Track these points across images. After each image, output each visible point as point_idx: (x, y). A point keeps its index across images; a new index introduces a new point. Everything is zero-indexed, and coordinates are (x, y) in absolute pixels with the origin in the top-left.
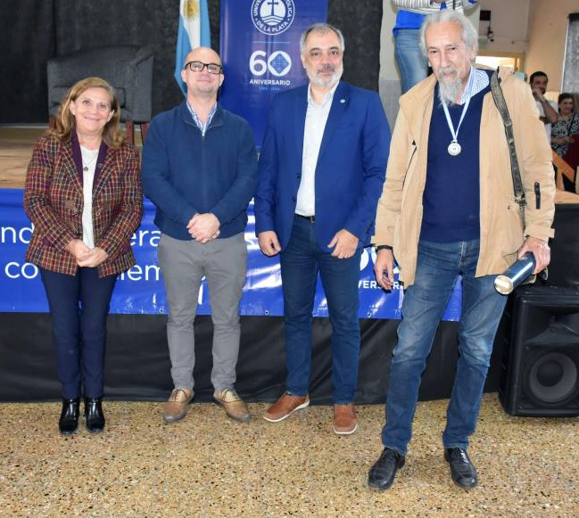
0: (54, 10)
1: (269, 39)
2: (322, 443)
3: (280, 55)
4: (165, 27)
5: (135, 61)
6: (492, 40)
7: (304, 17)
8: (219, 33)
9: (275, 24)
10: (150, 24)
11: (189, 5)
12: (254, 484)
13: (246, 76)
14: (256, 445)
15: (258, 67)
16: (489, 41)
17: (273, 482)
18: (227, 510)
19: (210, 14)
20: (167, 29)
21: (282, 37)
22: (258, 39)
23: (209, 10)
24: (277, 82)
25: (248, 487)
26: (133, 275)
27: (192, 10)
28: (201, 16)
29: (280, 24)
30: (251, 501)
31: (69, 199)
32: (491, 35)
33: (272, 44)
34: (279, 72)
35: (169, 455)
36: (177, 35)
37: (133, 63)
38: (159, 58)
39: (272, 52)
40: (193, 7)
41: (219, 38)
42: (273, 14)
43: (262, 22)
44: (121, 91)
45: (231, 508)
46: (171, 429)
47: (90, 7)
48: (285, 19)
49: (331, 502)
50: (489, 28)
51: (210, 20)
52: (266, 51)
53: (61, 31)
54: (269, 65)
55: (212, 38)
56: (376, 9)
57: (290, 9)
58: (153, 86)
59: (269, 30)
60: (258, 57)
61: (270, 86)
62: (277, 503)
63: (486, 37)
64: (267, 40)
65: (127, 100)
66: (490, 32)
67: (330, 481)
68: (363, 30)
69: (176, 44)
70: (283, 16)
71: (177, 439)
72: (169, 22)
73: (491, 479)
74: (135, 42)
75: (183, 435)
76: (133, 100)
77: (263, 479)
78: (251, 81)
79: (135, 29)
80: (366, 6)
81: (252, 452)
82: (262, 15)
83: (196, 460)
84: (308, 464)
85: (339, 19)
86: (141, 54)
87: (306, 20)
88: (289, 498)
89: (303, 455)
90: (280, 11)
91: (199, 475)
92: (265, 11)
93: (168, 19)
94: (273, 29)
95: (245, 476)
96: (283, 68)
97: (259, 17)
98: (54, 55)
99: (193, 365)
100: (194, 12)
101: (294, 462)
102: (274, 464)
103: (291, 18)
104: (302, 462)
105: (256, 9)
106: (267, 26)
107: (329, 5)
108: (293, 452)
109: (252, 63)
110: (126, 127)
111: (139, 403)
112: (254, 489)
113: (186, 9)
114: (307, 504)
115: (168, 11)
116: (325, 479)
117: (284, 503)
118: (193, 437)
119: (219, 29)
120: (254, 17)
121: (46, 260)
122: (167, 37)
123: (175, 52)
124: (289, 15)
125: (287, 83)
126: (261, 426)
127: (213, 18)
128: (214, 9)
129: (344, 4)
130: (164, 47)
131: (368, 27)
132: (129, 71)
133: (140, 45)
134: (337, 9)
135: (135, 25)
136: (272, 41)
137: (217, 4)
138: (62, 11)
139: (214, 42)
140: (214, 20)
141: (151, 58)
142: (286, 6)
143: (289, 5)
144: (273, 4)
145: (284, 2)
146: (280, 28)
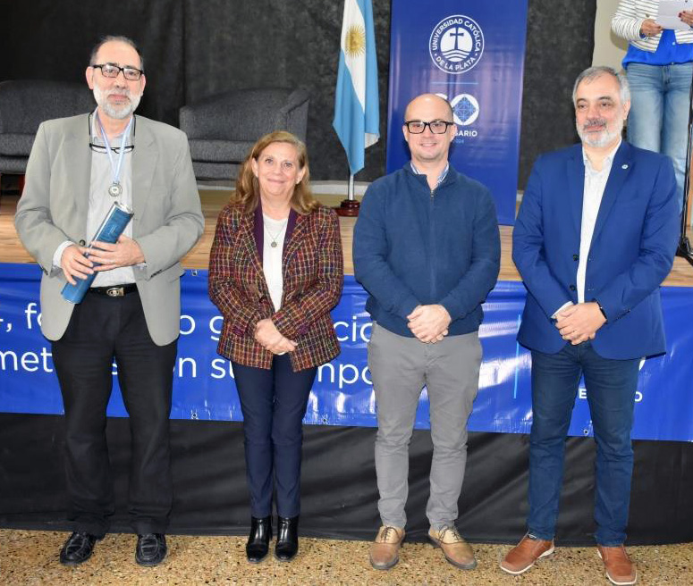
0: (184, 42)
1: (452, 79)
3: (464, 99)
4: (320, 63)
7: (496, 51)
8: (388, 71)
9: (460, 60)
10: (301, 59)
11: (352, 38)
19: (377, 47)
20: (322, 66)
21: (468, 76)
22: (437, 80)
23: (377, 42)
24: (461, 134)
27: (355, 43)
28: (367, 52)
29: (465, 60)
31: (250, 283)
33: (454, 86)
34: (464, 120)
36: (336, 73)
37: (283, 110)
38: (313, 102)
39: (454, 97)
40: (357, 41)
42: (456, 48)
43: (443, 57)
48: (472, 53)
51: (379, 55)
52: (448, 95)
53: (192, 68)
55: (380, 77)
56: (586, 40)
57: (478, 42)
59: (451, 67)
68: (570, 66)
69: (335, 84)
70: (470, 50)
72: (326, 58)
74: (284, 83)
79: (283, 66)
80: (573, 36)
82: (443, 49)
85: (540, 52)
86: (294, 98)
87: (501, 55)
90: (466, 43)
92: (447, 43)
93: (325, 53)
94: (457, 67)
96: (469, 115)
97: (439, 51)
98: (184, 102)
99: (406, 497)
100: (358, 46)
103: (479, 52)
105: (435, 42)
106: (450, 63)
107: (528, 34)
113: (349, 43)
115: (324, 43)
119: (389, 65)
120: (433, 52)
121: (237, 354)
122: (322, 76)
123: (334, 97)
124: (477, 49)
125: (474, 134)
127: (380, 52)
128: (382, 41)
129: (546, 33)
130: (319, 87)
131: (576, 63)
132: (279, 121)
133: (290, 86)
134: (537, 40)
135: (284, 60)
136: (455, 80)
137: (385, 34)
138: (193, 45)
139: (382, 81)
140: (382, 55)
141: (306, 104)
142: (473, 36)
143: (477, 36)
144: (457, 35)
145: (471, 33)
146: (466, 65)
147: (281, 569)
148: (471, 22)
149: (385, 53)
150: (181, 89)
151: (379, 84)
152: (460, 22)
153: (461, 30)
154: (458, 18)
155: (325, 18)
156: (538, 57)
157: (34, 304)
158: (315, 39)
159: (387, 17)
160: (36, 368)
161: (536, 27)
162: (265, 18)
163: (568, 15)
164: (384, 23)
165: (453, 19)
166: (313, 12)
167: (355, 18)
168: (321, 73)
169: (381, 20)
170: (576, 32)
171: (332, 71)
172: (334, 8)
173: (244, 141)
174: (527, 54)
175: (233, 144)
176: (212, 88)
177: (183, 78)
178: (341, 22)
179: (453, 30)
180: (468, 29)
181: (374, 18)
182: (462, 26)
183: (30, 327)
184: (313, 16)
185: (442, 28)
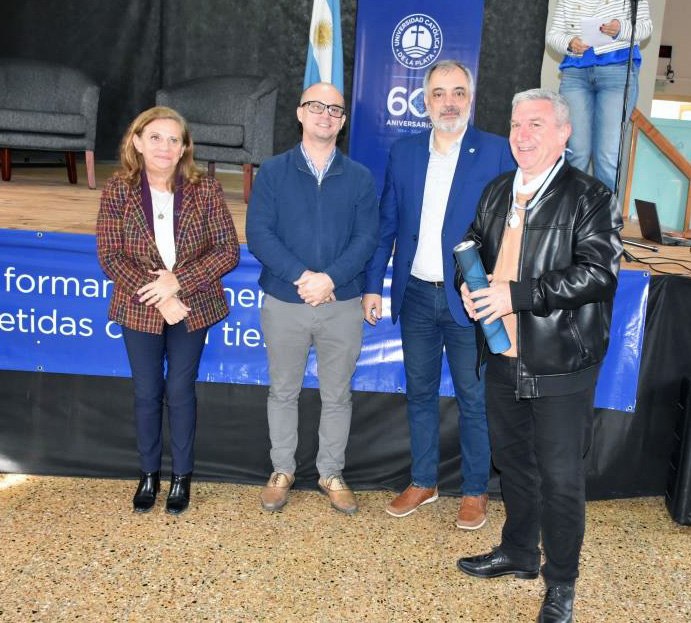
0: (162, 29)
1: (412, 74)
2: (458, 543)
3: (421, 93)
4: (290, 55)
5: (258, 94)
6: (672, 82)
7: (454, 49)
8: (353, 63)
9: (419, 56)
10: (272, 50)
11: (320, 32)
12: (380, 585)
13: (382, 115)
14: (382, 541)
15: (397, 106)
16: (668, 82)
17: (401, 584)
18: (349, 614)
19: (344, 42)
20: (292, 58)
22: (398, 74)
23: (343, 36)
24: (419, 125)
25: (373, 589)
26: (249, 341)
27: (322, 36)
28: (334, 45)
29: (424, 57)
30: (375, 605)
32: (671, 75)
33: (414, 80)
34: (421, 112)
35: (283, 547)
36: (305, 64)
38: (283, 91)
39: (413, 89)
40: (325, 34)
41: (353, 70)
42: (416, 45)
43: (404, 53)
44: (240, 129)
45: (353, 611)
46: (285, 518)
47: (205, 27)
48: (431, 50)
49: (468, 611)
50: (669, 67)
51: (344, 49)
52: (407, 87)
53: (169, 53)
54: (410, 104)
55: (345, 70)
56: (537, 42)
57: (437, 40)
58: (276, 124)
59: (411, 63)
60: (397, 95)
61: (410, 128)
62: (405, 608)
63: (664, 78)
64: (409, 75)
65: (247, 138)
66: (670, 71)
67: (467, 587)
68: (521, 66)
69: (303, 75)
70: (429, 47)
71: (293, 530)
72: (295, 50)
73: (654, 596)
74: (255, 72)
75: (300, 526)
76: (253, 139)
77: (389, 580)
78: (389, 122)
79: (255, 56)
80: (526, 38)
81: (378, 549)
82: (404, 45)
83: (313, 554)
84: (441, 566)
85: (494, 52)
86: (264, 86)
87: (457, 52)
88: (418, 604)
89: (436, 556)
90: (426, 40)
91: (317, 572)
92: (408, 40)
93: (295, 45)
94: (417, 63)
95: (369, 576)
97: (400, 47)
98: (160, 84)
99: (296, 446)
100: (326, 39)
101: (425, 563)
102: (403, 563)
103: (437, 50)
104: (435, 563)
105: (398, 38)
106: (410, 59)
107: (483, 34)
108: (425, 551)
109: (391, 101)
110: (244, 169)
111: (249, 487)
112: (379, 591)
113: (317, 37)
114: (440, 612)
115: (294, 36)
116: (461, 584)
117: (414, 609)
118: (311, 529)
119: (353, 60)
120: (396, 48)
122: (292, 67)
123: (301, 84)
124: (436, 47)
126: (388, 521)
127: (347, 46)
128: (349, 36)
129: (500, 34)
130: (288, 77)
131: (527, 63)
132: (249, 106)
133: (261, 75)
134: (492, 40)
135: (256, 51)
136: (415, 75)
137: (351, 29)
138: (171, 32)
139: (347, 74)
140: (347, 49)
141: (275, 92)
142: (432, 35)
143: (436, 34)
144: (417, 32)
145: (431, 31)
146: (425, 61)
147: (237, 513)
148: (431, 21)
149: (351, 48)
150: (158, 73)
151: (345, 76)
152: (421, 20)
153: (421, 28)
154: (419, 17)
155: (295, 12)
156: (493, 56)
157: (13, 269)
158: (286, 32)
159: (354, 14)
160: (12, 329)
161: (491, 28)
162: (239, 10)
163: (522, 18)
164: (351, 19)
165: (415, 17)
166: (285, 6)
167: (323, 13)
168: (291, 63)
169: (348, 16)
170: (528, 34)
171: (301, 62)
172: (305, 4)
173: (217, 124)
174: (482, 53)
175: (206, 127)
176: (188, 73)
177: (160, 62)
178: (310, 17)
179: (414, 28)
180: (428, 28)
181: (341, 14)
182: (423, 24)
183: (8, 289)
184: (285, 10)
185: (404, 25)
